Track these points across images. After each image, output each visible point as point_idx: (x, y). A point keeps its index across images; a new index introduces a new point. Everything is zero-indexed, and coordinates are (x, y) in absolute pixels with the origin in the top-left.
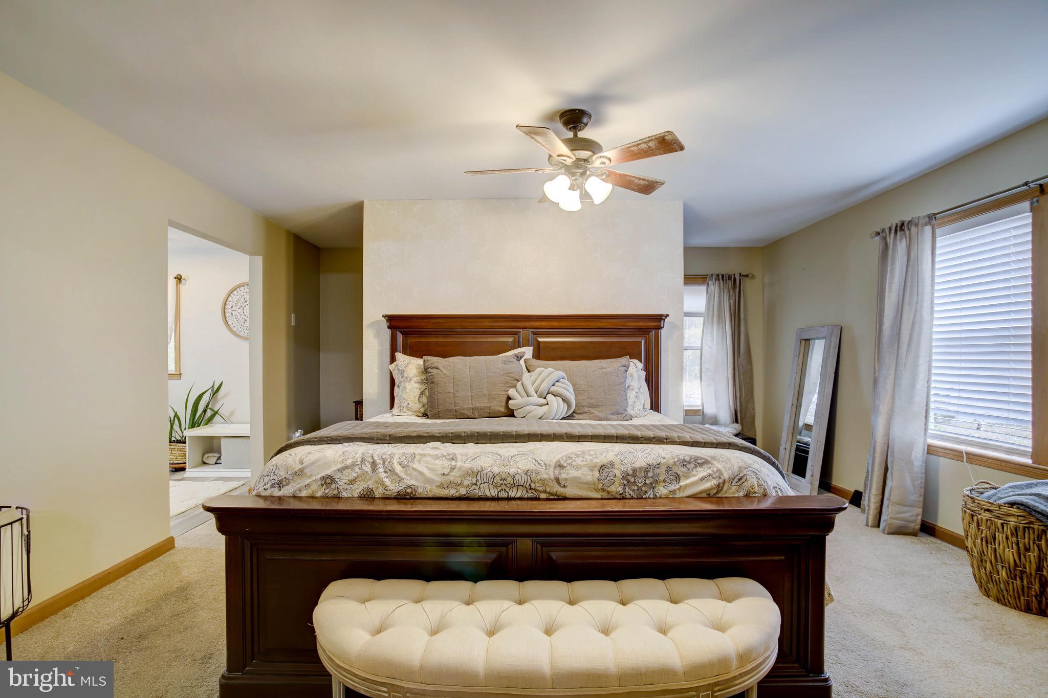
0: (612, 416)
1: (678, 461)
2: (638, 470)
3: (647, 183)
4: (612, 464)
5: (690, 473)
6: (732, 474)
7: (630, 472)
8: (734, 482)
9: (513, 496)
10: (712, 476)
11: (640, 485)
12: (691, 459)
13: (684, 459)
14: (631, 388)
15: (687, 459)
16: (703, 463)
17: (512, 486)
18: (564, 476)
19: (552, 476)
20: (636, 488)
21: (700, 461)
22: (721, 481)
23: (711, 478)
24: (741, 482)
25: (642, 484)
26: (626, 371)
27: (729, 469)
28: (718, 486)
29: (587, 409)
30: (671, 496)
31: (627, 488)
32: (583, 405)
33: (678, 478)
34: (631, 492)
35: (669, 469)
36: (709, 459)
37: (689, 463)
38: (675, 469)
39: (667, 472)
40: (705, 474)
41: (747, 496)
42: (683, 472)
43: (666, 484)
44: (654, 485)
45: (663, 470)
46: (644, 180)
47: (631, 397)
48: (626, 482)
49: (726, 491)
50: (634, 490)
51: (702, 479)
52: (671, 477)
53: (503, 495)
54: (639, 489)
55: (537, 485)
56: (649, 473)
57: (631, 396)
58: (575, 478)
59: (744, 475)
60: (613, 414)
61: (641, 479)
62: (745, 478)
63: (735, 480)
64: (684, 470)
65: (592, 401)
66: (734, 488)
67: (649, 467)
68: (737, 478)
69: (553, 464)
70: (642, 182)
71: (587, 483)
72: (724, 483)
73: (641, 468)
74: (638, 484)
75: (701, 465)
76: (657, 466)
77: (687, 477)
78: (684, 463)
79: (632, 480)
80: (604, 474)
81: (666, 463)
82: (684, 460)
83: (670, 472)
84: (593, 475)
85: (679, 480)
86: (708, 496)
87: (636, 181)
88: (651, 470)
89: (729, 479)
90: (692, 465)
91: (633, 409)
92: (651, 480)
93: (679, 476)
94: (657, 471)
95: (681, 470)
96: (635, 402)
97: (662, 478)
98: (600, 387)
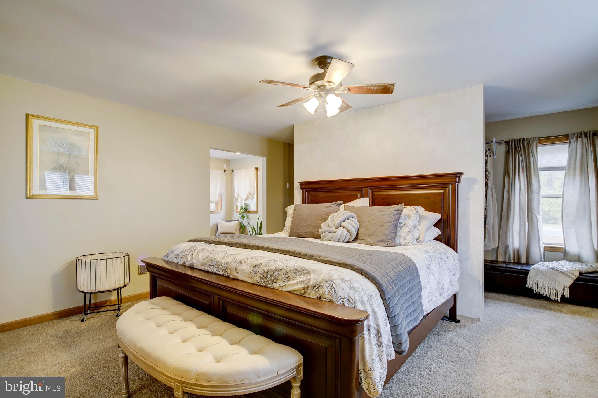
0: (379, 243)
1: (293, 269)
2: (270, 271)
3: (381, 87)
4: (260, 265)
5: (295, 278)
6: (315, 283)
7: (266, 271)
8: (315, 288)
9: (220, 274)
10: (304, 282)
11: (268, 279)
12: (301, 269)
13: (297, 269)
14: (406, 225)
15: (299, 269)
16: (306, 273)
17: (221, 269)
18: (239, 268)
19: (234, 267)
20: (266, 281)
21: (305, 272)
22: (306, 286)
23: (302, 283)
24: (318, 289)
25: (269, 279)
26: (401, 214)
27: (315, 279)
28: (304, 288)
29: (365, 237)
30: (280, 289)
31: (261, 280)
32: (363, 234)
33: (289, 279)
34: (263, 282)
35: (286, 273)
36: (311, 271)
37: (299, 271)
38: (289, 274)
39: (284, 274)
40: (301, 280)
41: (320, 298)
42: (293, 276)
43: (282, 282)
44: (275, 281)
45: (281, 274)
46: (379, 86)
47: (404, 232)
48: (262, 276)
49: (309, 293)
50: (264, 282)
51: (298, 283)
52: (285, 278)
53: (217, 272)
54: (268, 281)
55: (228, 270)
56: (274, 274)
57: (405, 230)
58: (243, 270)
59: (322, 285)
60: (380, 241)
61: (270, 276)
62: (321, 287)
63: (316, 287)
64: (294, 275)
65: (368, 232)
66: (314, 292)
67: (276, 270)
68: (317, 286)
69: (239, 261)
70: (378, 88)
71: (246, 273)
72: (308, 287)
73: (271, 270)
74: (267, 278)
75: (304, 274)
76: (280, 270)
77: (293, 280)
78: (296, 271)
79: (265, 276)
80: (254, 270)
81: (286, 269)
82: (297, 270)
83: (286, 275)
84: (250, 269)
86: (302, 295)
87: (372, 88)
88: (276, 272)
89: (312, 286)
90: (300, 273)
91: (404, 240)
92: (274, 278)
93: (289, 278)
94: (279, 273)
95: (292, 275)
96: (407, 235)
97: (280, 278)
98: (376, 223)
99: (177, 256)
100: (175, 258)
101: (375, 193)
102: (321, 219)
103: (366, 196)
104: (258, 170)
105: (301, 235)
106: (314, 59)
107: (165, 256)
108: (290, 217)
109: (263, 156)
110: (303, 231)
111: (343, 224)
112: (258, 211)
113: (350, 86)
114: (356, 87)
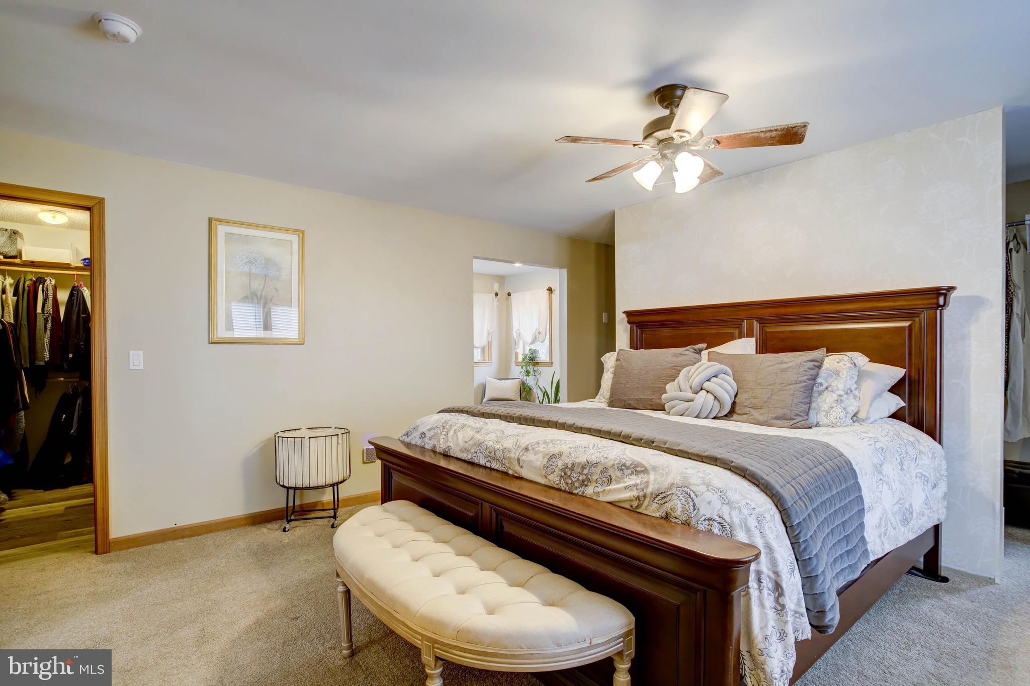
0: (776, 421)
1: (617, 464)
2: (576, 465)
3: (780, 133)
4: (560, 455)
5: (621, 479)
6: (658, 490)
7: (570, 466)
8: (657, 499)
9: (493, 467)
10: (637, 486)
11: (574, 480)
12: (631, 464)
13: (625, 463)
14: (830, 389)
15: (628, 464)
16: (642, 471)
17: (494, 459)
18: (524, 458)
19: (516, 457)
20: (570, 482)
21: (639, 469)
22: (641, 494)
23: (634, 488)
24: (664, 501)
25: (576, 479)
26: (819, 367)
27: (658, 483)
28: (638, 498)
29: (749, 409)
30: (595, 498)
31: (562, 480)
32: (745, 404)
33: (610, 481)
34: (564, 484)
35: (605, 470)
36: (649, 468)
37: (628, 468)
38: (610, 472)
39: (602, 472)
40: (633, 482)
41: (666, 517)
42: (617, 476)
43: (598, 485)
44: (586, 483)
45: (597, 471)
46: (776, 130)
47: (827, 401)
48: (563, 474)
49: (646, 507)
50: (567, 483)
51: (626, 488)
52: (604, 479)
53: (488, 465)
54: (573, 483)
55: (506, 462)
56: (585, 470)
57: (828, 399)
58: (531, 462)
59: (670, 494)
60: (777, 418)
61: (577, 475)
62: (669, 497)
63: (659, 498)
64: (619, 474)
65: (755, 401)
66: (655, 505)
67: (587, 464)
68: (662, 496)
69: (523, 446)
70: (774, 134)
71: (535, 468)
72: (645, 496)
73: (579, 464)
74: (572, 478)
75: (638, 473)
76: (595, 465)
77: (618, 482)
78: (622, 467)
79: (569, 473)
80: (550, 463)
81: (604, 464)
82: (624, 465)
83: (605, 474)
84: (542, 462)
85: (610, 483)
86: (633, 511)
87: (762, 135)
88: (588, 468)
89: (652, 494)
90: (629, 471)
91: (826, 416)
92: (584, 477)
93: (611, 480)
94: (593, 470)
95: (616, 474)
96: (832, 408)
97: (594, 478)
98: (770, 385)
99: (423, 436)
100: (420, 438)
101: (768, 330)
102: (665, 377)
103: (750, 335)
104: (552, 292)
105: (629, 404)
106: (651, 93)
107: (404, 435)
108: (609, 373)
109: (561, 267)
110: (632, 397)
111: (707, 385)
112: (552, 363)
113: (720, 135)
114: (730, 136)
